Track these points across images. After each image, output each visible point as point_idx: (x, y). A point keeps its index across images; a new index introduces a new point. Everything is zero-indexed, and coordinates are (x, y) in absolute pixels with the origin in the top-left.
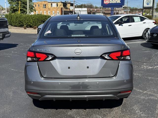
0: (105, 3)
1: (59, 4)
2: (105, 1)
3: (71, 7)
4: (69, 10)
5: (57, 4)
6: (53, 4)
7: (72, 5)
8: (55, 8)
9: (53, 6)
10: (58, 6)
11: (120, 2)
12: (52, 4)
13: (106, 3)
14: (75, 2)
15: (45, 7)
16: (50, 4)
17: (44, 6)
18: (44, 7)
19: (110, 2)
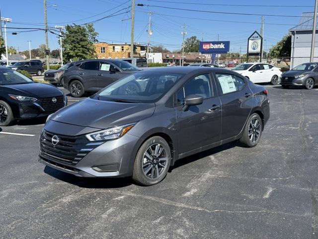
0: (204, 48)
1: (125, 47)
2: (204, 46)
3: (142, 51)
4: (139, 56)
5: (123, 47)
6: (116, 47)
7: (143, 48)
8: (119, 53)
9: (116, 50)
10: (124, 50)
11: (224, 47)
12: (114, 47)
13: (206, 47)
14: (150, 45)
15: (104, 52)
16: (112, 47)
17: (102, 49)
18: (102, 52)
19: (211, 47)
